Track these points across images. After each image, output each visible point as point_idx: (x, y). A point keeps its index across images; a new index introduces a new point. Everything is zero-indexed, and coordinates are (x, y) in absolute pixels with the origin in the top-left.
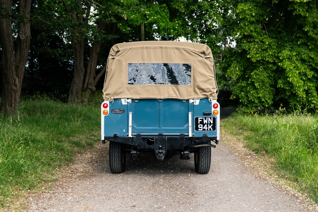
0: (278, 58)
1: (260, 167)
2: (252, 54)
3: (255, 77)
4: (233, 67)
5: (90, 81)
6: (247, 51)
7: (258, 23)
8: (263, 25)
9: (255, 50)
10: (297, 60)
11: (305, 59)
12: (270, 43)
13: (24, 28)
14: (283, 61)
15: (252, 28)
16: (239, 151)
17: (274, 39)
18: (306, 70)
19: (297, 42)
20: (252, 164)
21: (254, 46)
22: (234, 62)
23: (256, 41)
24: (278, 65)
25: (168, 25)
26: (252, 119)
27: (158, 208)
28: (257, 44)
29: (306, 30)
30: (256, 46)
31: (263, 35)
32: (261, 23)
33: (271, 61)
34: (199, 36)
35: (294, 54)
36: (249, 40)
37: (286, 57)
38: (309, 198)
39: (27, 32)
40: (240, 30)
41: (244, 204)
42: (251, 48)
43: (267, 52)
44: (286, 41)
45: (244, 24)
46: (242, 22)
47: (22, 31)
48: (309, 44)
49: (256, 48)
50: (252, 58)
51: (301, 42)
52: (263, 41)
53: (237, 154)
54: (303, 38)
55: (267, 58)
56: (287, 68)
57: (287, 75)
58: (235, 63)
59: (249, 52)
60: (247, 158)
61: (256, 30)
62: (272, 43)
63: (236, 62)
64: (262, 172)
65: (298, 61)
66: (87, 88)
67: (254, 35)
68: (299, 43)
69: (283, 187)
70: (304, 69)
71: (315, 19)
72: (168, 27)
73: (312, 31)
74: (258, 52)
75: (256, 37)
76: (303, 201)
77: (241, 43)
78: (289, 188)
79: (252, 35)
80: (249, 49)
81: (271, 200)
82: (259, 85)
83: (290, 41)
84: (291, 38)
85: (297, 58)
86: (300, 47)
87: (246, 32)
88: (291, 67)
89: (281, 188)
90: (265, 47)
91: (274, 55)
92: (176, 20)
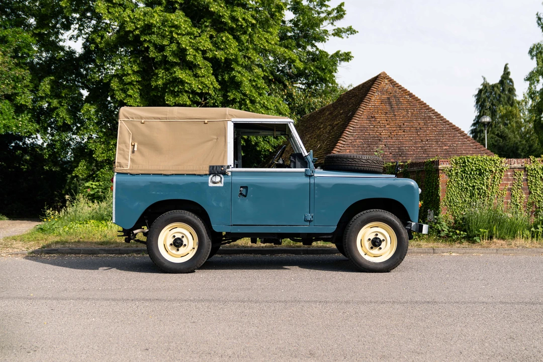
2: (98, 154)
6: (93, 150)
50: (97, 157)
92: (23, 116)
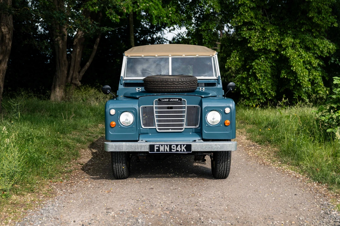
0: (280, 46)
1: (263, 156)
2: (253, 43)
3: (257, 67)
4: (233, 57)
5: (74, 75)
6: (248, 39)
7: (259, 9)
8: (264, 10)
9: (256, 38)
10: (301, 47)
11: (309, 47)
12: (271, 30)
13: (6, 19)
14: (286, 49)
15: (252, 14)
16: (242, 143)
17: (276, 26)
18: (311, 58)
19: (301, 29)
20: (256, 154)
21: (255, 34)
22: (234, 51)
23: (257, 28)
24: (281, 53)
25: (161, 13)
26: (254, 112)
27: (174, 189)
28: (258, 31)
29: (310, 16)
30: (257, 34)
31: (264, 22)
32: (262, 9)
33: (273, 50)
34: (195, 24)
35: (298, 41)
36: (250, 27)
37: (289, 45)
38: (308, 178)
39: (10, 23)
40: (240, 17)
41: (250, 184)
42: (251, 36)
43: (269, 40)
44: (289, 28)
45: (244, 10)
46: (242, 8)
47: (4, 22)
48: (313, 30)
49: (257, 36)
50: (253, 47)
51: (305, 29)
52: (264, 28)
53: (240, 145)
54: (307, 24)
55: (269, 46)
56: (290, 56)
57: (290, 64)
58: (235, 53)
59: (250, 40)
60: (251, 148)
61: (256, 16)
62: (274, 30)
63: (236, 51)
64: (266, 160)
65: (302, 49)
66: (71, 83)
67: (255, 22)
68: (302, 30)
69: (285, 171)
70: (309, 57)
71: (320, 4)
72: (162, 14)
73: (317, 17)
74: (260, 40)
75: (256, 24)
76: (303, 180)
77: (241, 30)
78: (291, 171)
79: (252, 22)
80: (250, 38)
81: (274, 181)
82: (261, 76)
83: (293, 28)
84: (294, 25)
85: (301, 45)
86: (304, 34)
87: (246, 19)
88: (295, 56)
89: (284, 172)
90: (267, 35)
91: (276, 43)
92: (169, 6)
